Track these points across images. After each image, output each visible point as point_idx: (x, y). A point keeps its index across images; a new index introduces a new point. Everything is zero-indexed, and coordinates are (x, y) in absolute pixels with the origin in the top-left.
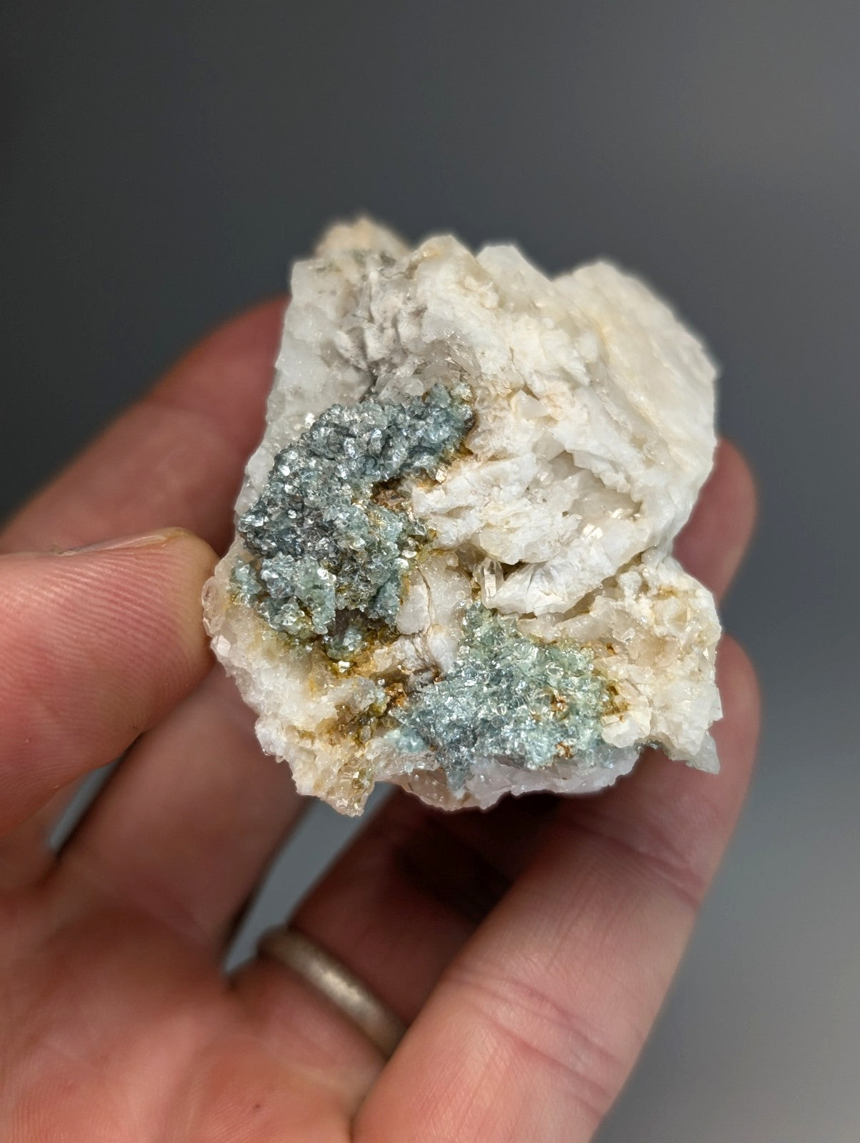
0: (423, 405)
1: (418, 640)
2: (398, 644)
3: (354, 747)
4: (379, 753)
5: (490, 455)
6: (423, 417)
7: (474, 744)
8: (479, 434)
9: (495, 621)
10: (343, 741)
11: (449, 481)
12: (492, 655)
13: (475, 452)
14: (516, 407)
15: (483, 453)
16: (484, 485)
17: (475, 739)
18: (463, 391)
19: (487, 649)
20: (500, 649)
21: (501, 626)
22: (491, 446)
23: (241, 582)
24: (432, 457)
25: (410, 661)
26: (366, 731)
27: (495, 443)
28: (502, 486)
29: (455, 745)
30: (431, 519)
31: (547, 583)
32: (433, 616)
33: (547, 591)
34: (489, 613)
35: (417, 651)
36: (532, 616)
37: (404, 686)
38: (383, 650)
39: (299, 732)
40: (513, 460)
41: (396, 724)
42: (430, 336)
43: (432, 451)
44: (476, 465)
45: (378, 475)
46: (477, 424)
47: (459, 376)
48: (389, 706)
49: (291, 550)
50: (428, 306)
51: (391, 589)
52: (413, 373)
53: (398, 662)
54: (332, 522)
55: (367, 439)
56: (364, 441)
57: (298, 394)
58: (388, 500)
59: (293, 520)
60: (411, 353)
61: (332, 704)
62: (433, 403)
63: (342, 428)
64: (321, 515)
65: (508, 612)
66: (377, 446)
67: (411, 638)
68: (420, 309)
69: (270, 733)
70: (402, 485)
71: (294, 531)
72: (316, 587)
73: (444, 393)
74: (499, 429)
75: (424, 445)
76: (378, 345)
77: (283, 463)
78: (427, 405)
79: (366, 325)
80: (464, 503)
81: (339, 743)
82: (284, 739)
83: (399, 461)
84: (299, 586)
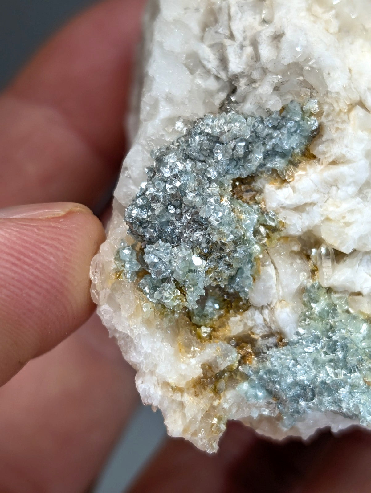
1: (266, 311)
2: (249, 313)
3: (212, 397)
4: (232, 402)
5: (331, 160)
6: (278, 128)
7: (312, 399)
8: (323, 142)
9: (330, 298)
10: (204, 392)
11: (297, 181)
12: (328, 327)
13: (318, 156)
14: (354, 120)
15: (325, 158)
16: (325, 185)
17: (314, 396)
18: (313, 106)
19: (324, 322)
20: (335, 322)
21: (335, 302)
22: (332, 153)
23: (125, 261)
24: (283, 161)
25: (259, 328)
26: (222, 384)
27: (335, 151)
28: (340, 187)
29: (296, 399)
30: (281, 212)
32: (281, 293)
34: (325, 291)
35: (265, 320)
36: (359, 294)
37: (252, 347)
38: (237, 318)
39: (172, 388)
40: (350, 165)
41: (246, 377)
42: (287, 59)
43: (283, 155)
44: (319, 167)
45: (237, 173)
46: (322, 134)
47: (309, 94)
48: (240, 363)
49: (169, 238)
50: (286, 31)
51: (247, 270)
52: (272, 90)
53: (248, 328)
54: (206, 219)
55: (233, 146)
56: (230, 147)
57: (170, 99)
58: (243, 193)
59: (172, 215)
60: (270, 72)
61: (199, 366)
62: (288, 116)
63: (213, 137)
64: (197, 213)
65: (340, 291)
66: (241, 152)
67: (260, 309)
68: (278, 34)
69: (150, 388)
70: (255, 182)
71: (173, 224)
72: (190, 271)
73: (298, 108)
74: (340, 138)
75: (277, 150)
76: (238, 60)
77: (165, 165)
78: (283, 118)
79: (227, 42)
80: (309, 200)
81: (202, 394)
82: (160, 393)
83: (257, 163)
84: (177, 270)
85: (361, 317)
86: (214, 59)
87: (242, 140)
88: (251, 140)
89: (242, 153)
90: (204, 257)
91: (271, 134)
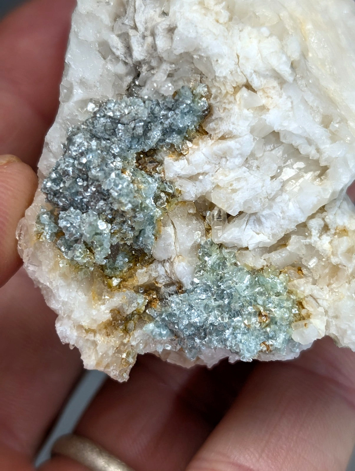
0: (173, 101)
1: (167, 265)
2: (153, 266)
3: (123, 336)
4: (139, 340)
5: (220, 136)
6: (173, 109)
7: (205, 338)
8: (214, 120)
9: (221, 252)
10: (115, 332)
11: (191, 154)
12: (219, 277)
13: (210, 133)
14: (239, 100)
15: (215, 134)
16: (216, 157)
17: (206, 335)
18: (201, 90)
19: (215, 274)
20: (224, 273)
21: (225, 257)
22: (221, 129)
23: (44, 225)
24: (179, 137)
25: (161, 278)
26: (131, 325)
27: (224, 128)
28: (228, 158)
29: (191, 337)
30: (177, 181)
31: (257, 226)
32: (178, 249)
33: (258, 231)
34: (217, 247)
35: (166, 272)
36: (247, 248)
37: (157, 294)
38: (143, 270)
39: (85, 330)
40: (237, 140)
41: (152, 319)
42: (179, 50)
43: (180, 132)
44: (210, 142)
45: (140, 148)
46: (212, 112)
47: (199, 79)
48: (147, 307)
49: (79, 206)
50: (178, 25)
51: (149, 231)
52: (166, 77)
53: (153, 278)
54: (108, 190)
55: (133, 126)
56: (131, 127)
57: (83, 83)
58: (147, 164)
59: (81, 186)
60: (165, 61)
61: (108, 311)
62: (181, 99)
63: (115, 119)
64: (100, 186)
65: (230, 247)
66: (140, 131)
67: (163, 262)
68: (172, 27)
69: (66, 330)
70: (157, 155)
71: (81, 194)
72: (97, 234)
73: (188, 93)
74: (227, 117)
75: (173, 127)
76: (140, 49)
77: (73, 144)
78: (176, 101)
79: (132, 32)
80: (201, 171)
81: (113, 334)
82: (75, 334)
83: (155, 140)
84: (85, 234)
85: (246, 269)
86: (121, 47)
87: (140, 121)
88: (149, 120)
89: (142, 132)
90: (110, 221)
91: (167, 115)
